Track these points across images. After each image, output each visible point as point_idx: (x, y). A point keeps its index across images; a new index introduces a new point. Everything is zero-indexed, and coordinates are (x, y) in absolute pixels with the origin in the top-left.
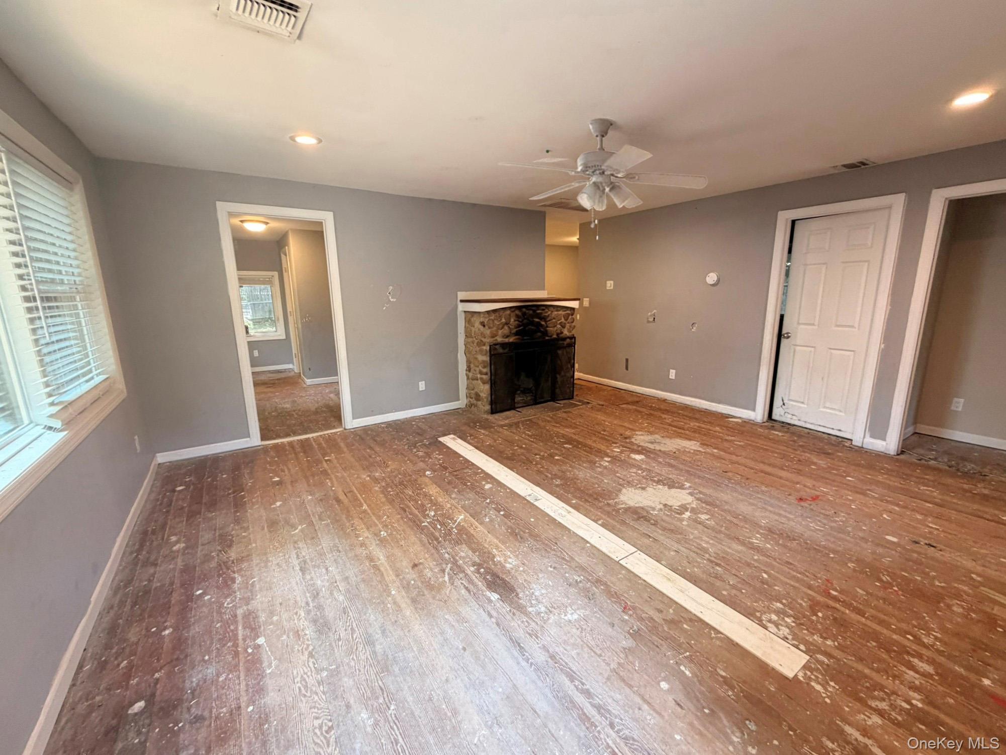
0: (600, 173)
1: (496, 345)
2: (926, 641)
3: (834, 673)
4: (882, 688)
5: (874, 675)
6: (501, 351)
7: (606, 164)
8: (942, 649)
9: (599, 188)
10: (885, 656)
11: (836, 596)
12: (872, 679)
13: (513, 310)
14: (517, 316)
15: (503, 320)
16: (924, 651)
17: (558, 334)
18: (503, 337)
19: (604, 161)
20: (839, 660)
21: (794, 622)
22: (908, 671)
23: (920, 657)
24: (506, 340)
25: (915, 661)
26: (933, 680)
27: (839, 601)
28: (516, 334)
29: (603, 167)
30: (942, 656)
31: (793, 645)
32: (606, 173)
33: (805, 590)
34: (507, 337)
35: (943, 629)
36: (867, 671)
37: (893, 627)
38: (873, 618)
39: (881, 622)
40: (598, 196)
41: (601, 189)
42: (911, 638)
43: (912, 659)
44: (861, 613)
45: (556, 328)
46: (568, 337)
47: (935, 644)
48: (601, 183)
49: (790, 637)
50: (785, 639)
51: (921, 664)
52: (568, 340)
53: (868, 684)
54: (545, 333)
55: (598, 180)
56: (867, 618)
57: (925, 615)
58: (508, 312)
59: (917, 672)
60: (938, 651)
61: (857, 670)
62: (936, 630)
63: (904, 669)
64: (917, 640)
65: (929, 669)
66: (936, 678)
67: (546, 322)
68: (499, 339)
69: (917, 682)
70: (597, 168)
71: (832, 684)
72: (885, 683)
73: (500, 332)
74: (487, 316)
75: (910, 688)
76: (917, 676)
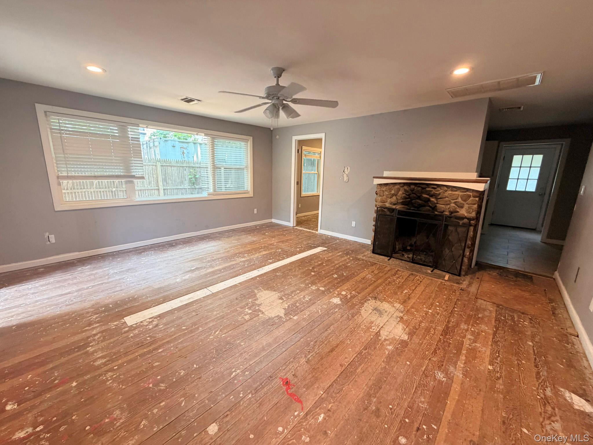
0: (277, 98)
1: (385, 208)
2: (110, 373)
3: (118, 331)
4: (102, 341)
5: (108, 342)
6: (388, 213)
7: (280, 93)
8: (101, 378)
9: (276, 107)
10: (114, 351)
11: (158, 350)
12: (108, 340)
13: (402, 185)
14: (405, 190)
15: (393, 192)
16: (106, 368)
17: (451, 213)
18: (391, 203)
19: (279, 91)
20: (122, 334)
21: (149, 328)
22: (101, 354)
23: (105, 364)
24: (394, 207)
25: (104, 361)
26: (91, 362)
27: (153, 350)
28: (403, 203)
29: (278, 95)
30: (98, 375)
31: (137, 323)
32: (280, 98)
33: (168, 340)
34: (395, 204)
35: (110, 389)
36: (112, 340)
37: (125, 364)
38: (135, 359)
39: (130, 361)
40: (275, 112)
41: (277, 107)
42: (115, 368)
43: (105, 360)
44: (141, 356)
45: (448, 206)
46: (466, 218)
47: (105, 376)
48: (277, 104)
49: (142, 324)
50: (142, 322)
51: (101, 362)
52: (466, 221)
53: (107, 337)
54: (434, 208)
55: (276, 103)
56: (137, 356)
57: (124, 387)
58: (397, 187)
59: (99, 358)
60: (100, 375)
61: (114, 337)
62: (111, 384)
63: (104, 354)
64: (111, 370)
65: (97, 363)
66: (92, 363)
67: (437, 199)
68: (387, 205)
69: (95, 354)
70: (275, 95)
71: (114, 327)
72: (103, 343)
73: (389, 200)
74: (379, 187)
75: (95, 350)
76: (98, 356)
